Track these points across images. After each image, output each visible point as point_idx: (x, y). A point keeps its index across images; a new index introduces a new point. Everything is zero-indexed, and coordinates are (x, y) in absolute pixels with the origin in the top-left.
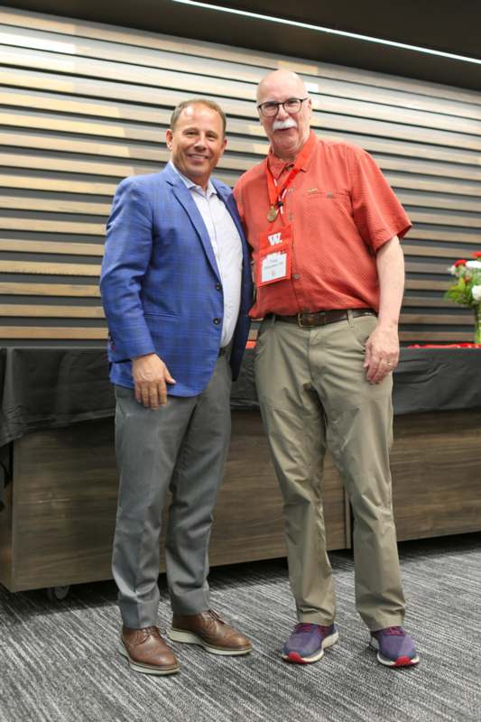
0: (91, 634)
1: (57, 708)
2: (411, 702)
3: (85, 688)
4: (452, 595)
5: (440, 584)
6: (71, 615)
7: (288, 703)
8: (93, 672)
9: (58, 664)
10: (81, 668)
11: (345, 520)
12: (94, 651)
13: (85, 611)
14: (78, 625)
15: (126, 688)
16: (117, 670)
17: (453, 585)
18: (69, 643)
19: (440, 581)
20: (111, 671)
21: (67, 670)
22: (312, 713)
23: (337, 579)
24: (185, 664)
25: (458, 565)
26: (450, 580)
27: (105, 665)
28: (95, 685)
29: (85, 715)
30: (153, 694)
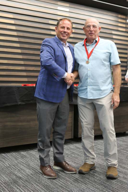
0: (8, 160)
1: (5, 177)
2: (89, 175)
3: (11, 173)
4: (99, 151)
5: (96, 148)
6: (2, 155)
7: (61, 176)
8: (11, 169)
9: (2, 167)
10: (8, 168)
11: (72, 131)
12: (11, 164)
13: (5, 154)
14: (4, 158)
15: (21, 173)
16: (17, 169)
17: (99, 148)
18: (3, 162)
19: (96, 147)
20: (16, 169)
21: (5, 169)
22: (66, 178)
23: (70, 146)
24: (34, 167)
25: (100, 143)
26: (98, 146)
27: (14, 167)
28: (13, 172)
29: (12, 179)
30: (28, 174)
